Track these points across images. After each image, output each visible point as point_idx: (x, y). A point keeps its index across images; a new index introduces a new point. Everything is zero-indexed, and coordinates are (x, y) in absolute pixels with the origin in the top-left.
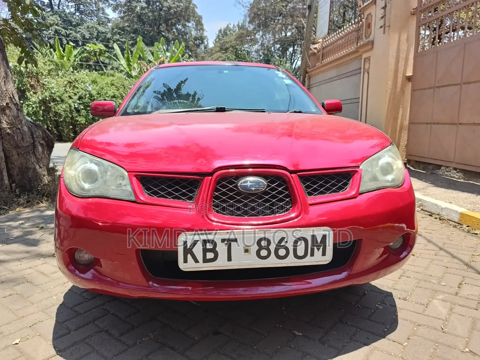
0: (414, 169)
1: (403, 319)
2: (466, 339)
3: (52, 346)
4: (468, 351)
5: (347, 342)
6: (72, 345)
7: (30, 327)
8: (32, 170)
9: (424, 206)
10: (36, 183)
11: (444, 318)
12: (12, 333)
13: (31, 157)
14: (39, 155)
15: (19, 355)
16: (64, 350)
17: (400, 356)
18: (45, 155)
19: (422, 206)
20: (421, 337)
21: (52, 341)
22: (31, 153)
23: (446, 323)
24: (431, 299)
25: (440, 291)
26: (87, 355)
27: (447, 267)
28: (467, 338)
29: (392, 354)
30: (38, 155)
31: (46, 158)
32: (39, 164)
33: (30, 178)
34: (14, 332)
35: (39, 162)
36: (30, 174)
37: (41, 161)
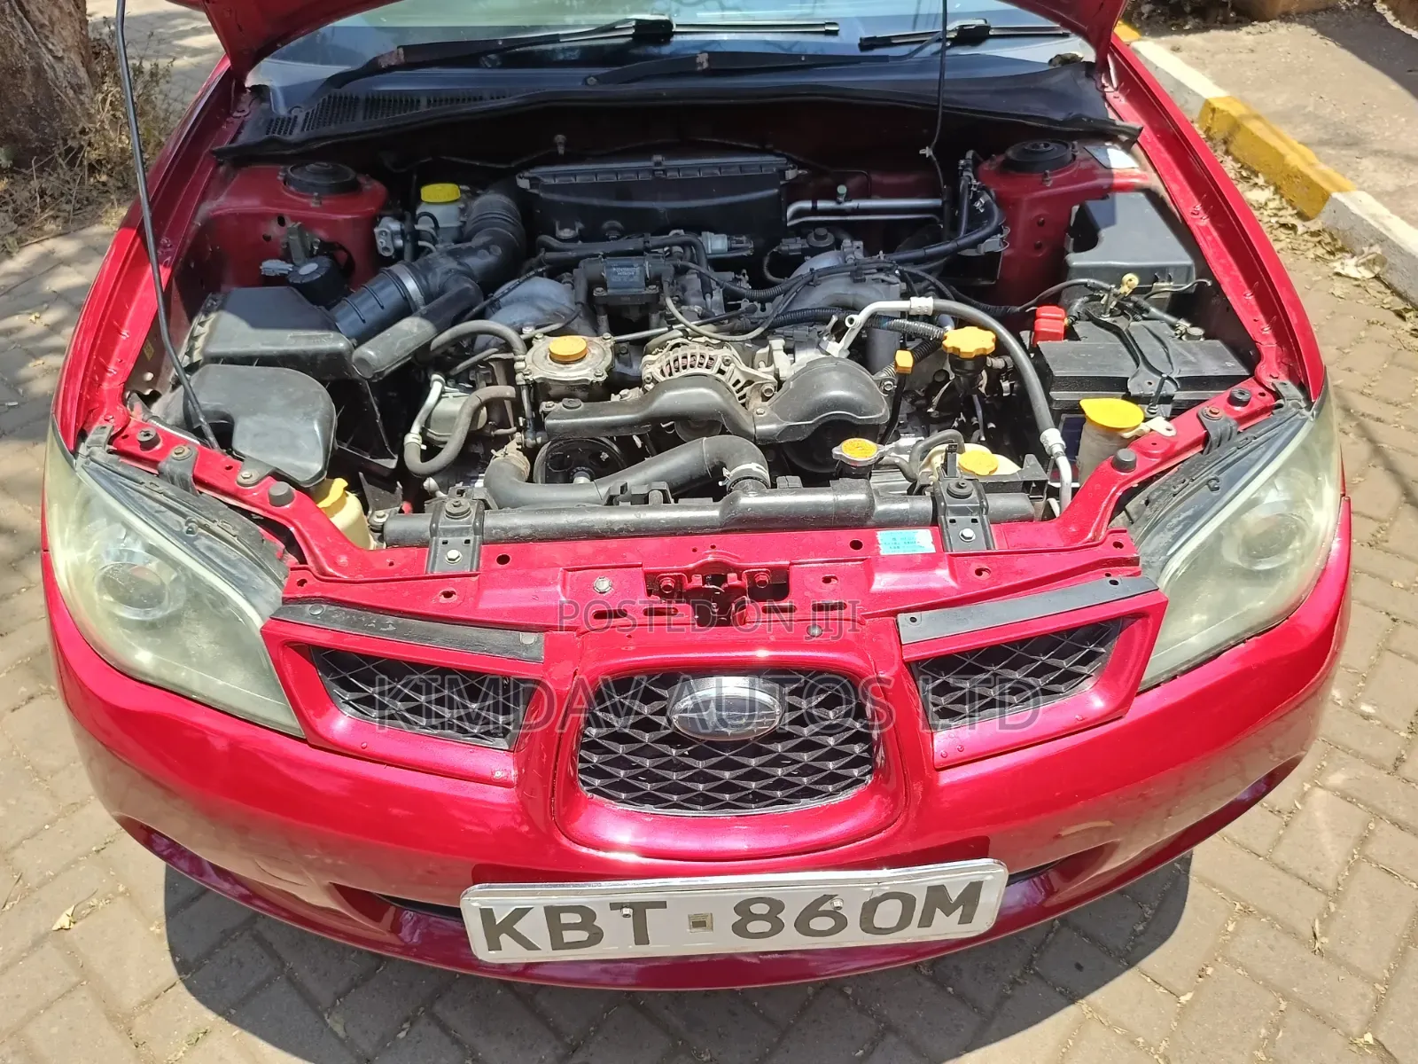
0: (1397, 25)
1: (1203, 881)
2: (1377, 986)
3: (165, 945)
4: (1371, 1042)
5: (1014, 983)
6: (220, 945)
7: (98, 851)
8: (29, 77)
9: (1387, 266)
10: (56, 124)
11: (1329, 884)
12: (50, 876)
13: (13, 27)
14: (41, 12)
15: (75, 979)
16: (198, 964)
17: (1162, 1049)
18: (61, 8)
19: (1383, 262)
20: (1240, 971)
21: (163, 920)
22: (7, 11)
23: (1333, 907)
24: (1307, 786)
25: (1346, 749)
26: (260, 987)
27: (1394, 620)
28: (1381, 983)
29: (1141, 1040)
30: (37, 13)
31: (67, 19)
32: (50, 46)
33: (30, 107)
34: (56, 875)
35: (47, 37)
36: (28, 90)
37: (52, 32)
